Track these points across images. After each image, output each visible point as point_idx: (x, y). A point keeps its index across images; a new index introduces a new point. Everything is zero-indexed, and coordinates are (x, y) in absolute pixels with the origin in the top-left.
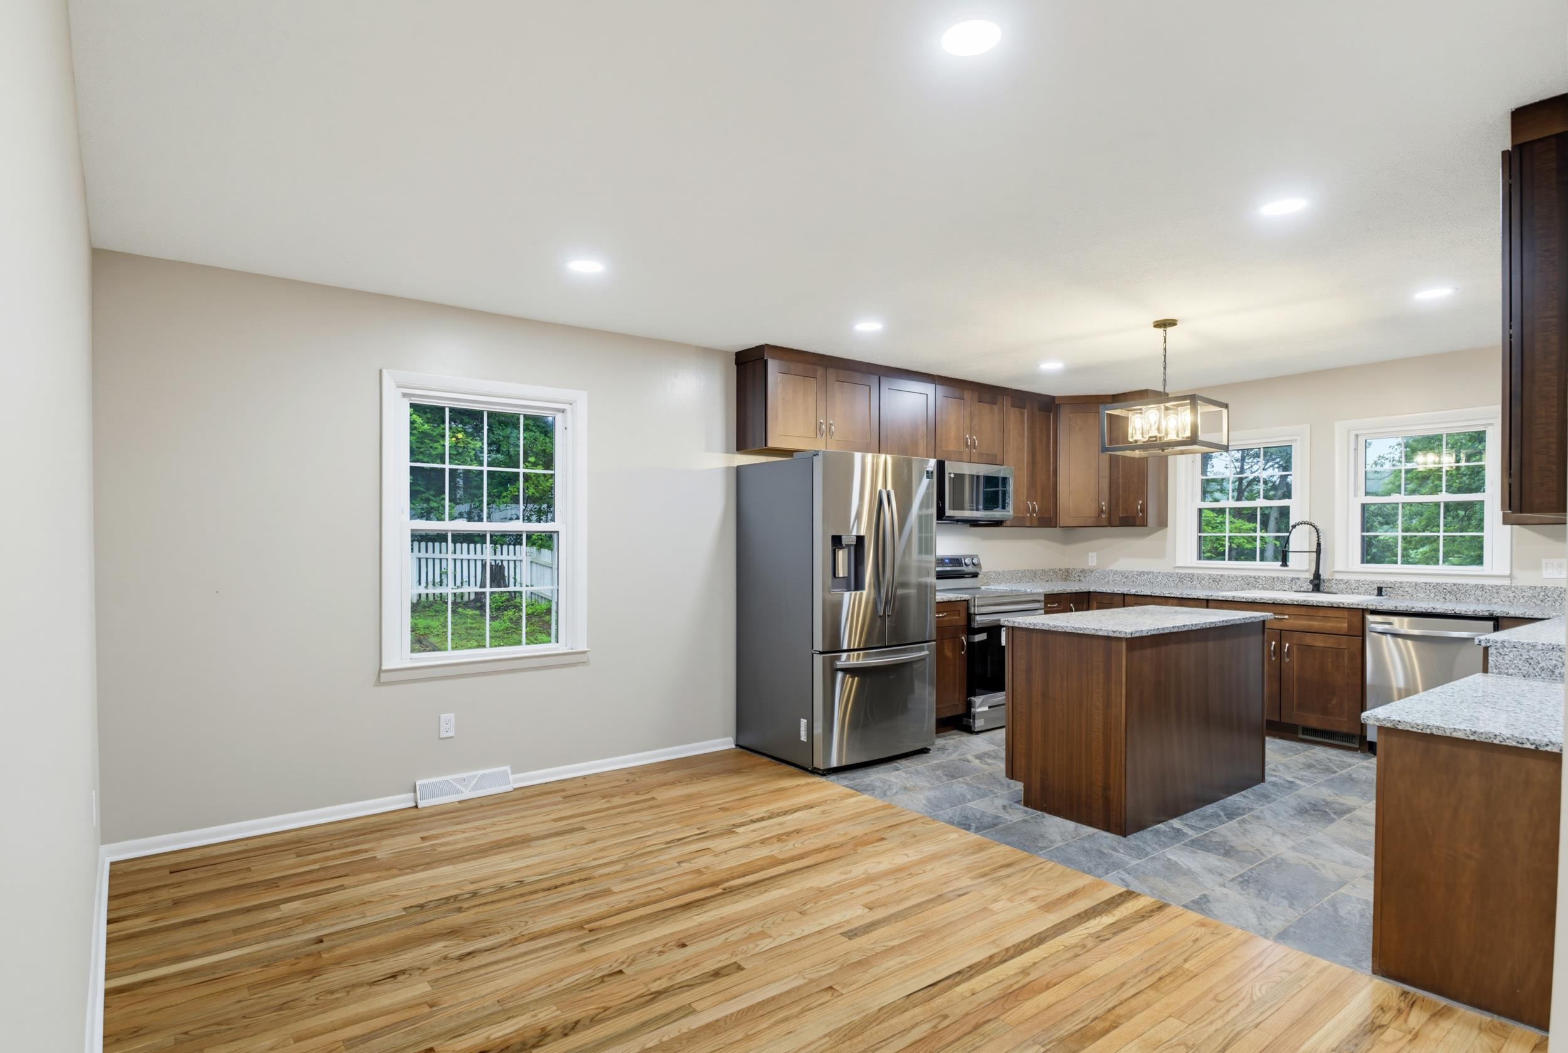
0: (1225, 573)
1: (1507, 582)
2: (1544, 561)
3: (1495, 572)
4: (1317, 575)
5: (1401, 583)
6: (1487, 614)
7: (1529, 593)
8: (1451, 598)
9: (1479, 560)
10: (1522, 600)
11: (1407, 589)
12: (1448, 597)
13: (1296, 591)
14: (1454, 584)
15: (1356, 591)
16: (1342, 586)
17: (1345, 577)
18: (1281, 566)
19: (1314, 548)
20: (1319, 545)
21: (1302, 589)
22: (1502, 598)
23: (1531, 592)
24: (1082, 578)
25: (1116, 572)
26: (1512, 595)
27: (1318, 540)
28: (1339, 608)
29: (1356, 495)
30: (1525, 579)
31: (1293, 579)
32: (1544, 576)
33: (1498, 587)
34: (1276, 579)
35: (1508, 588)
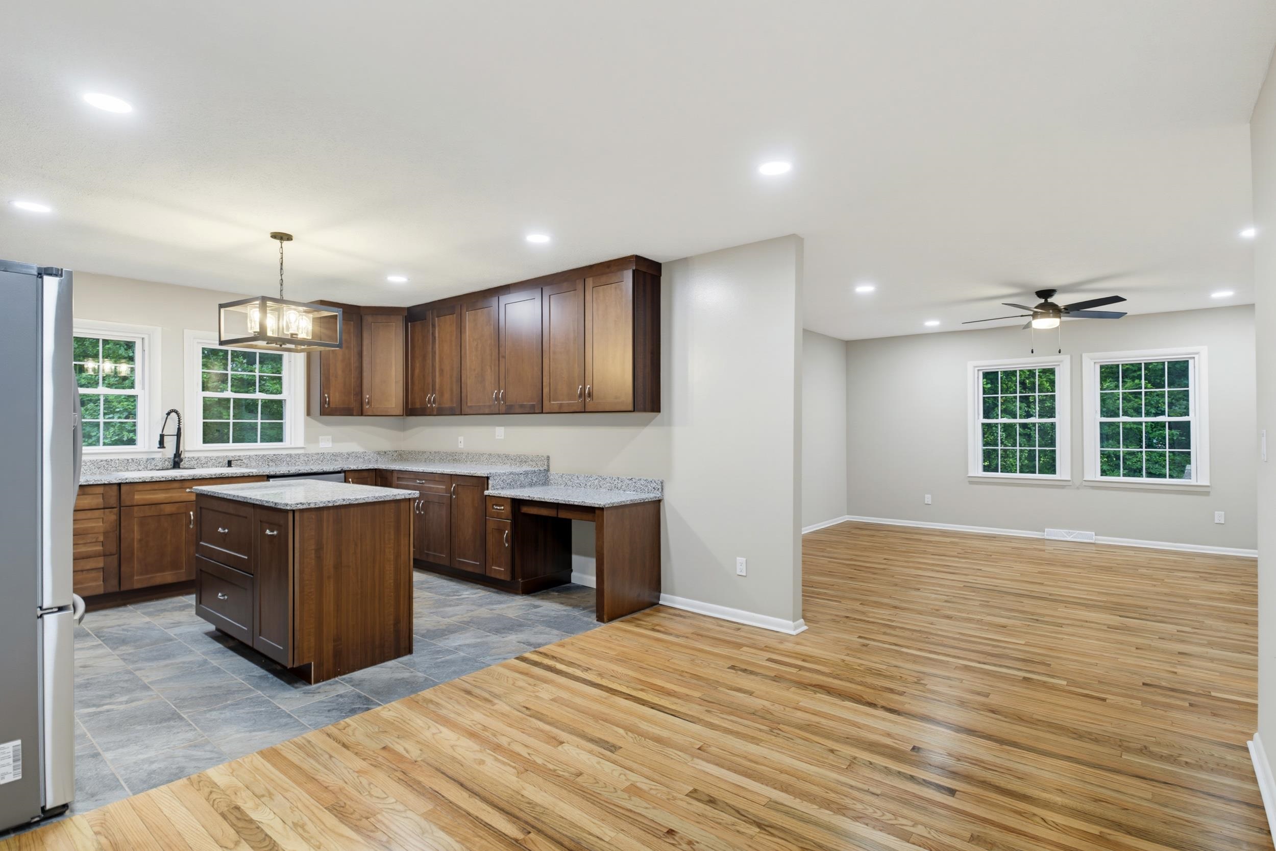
1: (302, 451)
2: (320, 437)
3: (293, 446)
4: (178, 455)
6: (339, 469)
9: (280, 439)
12: (271, 464)
13: (151, 470)
14: (274, 455)
17: (196, 455)
18: (159, 448)
19: (175, 433)
20: (179, 429)
21: (157, 468)
22: (301, 462)
26: (306, 459)
27: (179, 426)
30: (313, 449)
31: (148, 459)
32: (321, 446)
33: (299, 455)
34: (130, 461)
35: (305, 455)
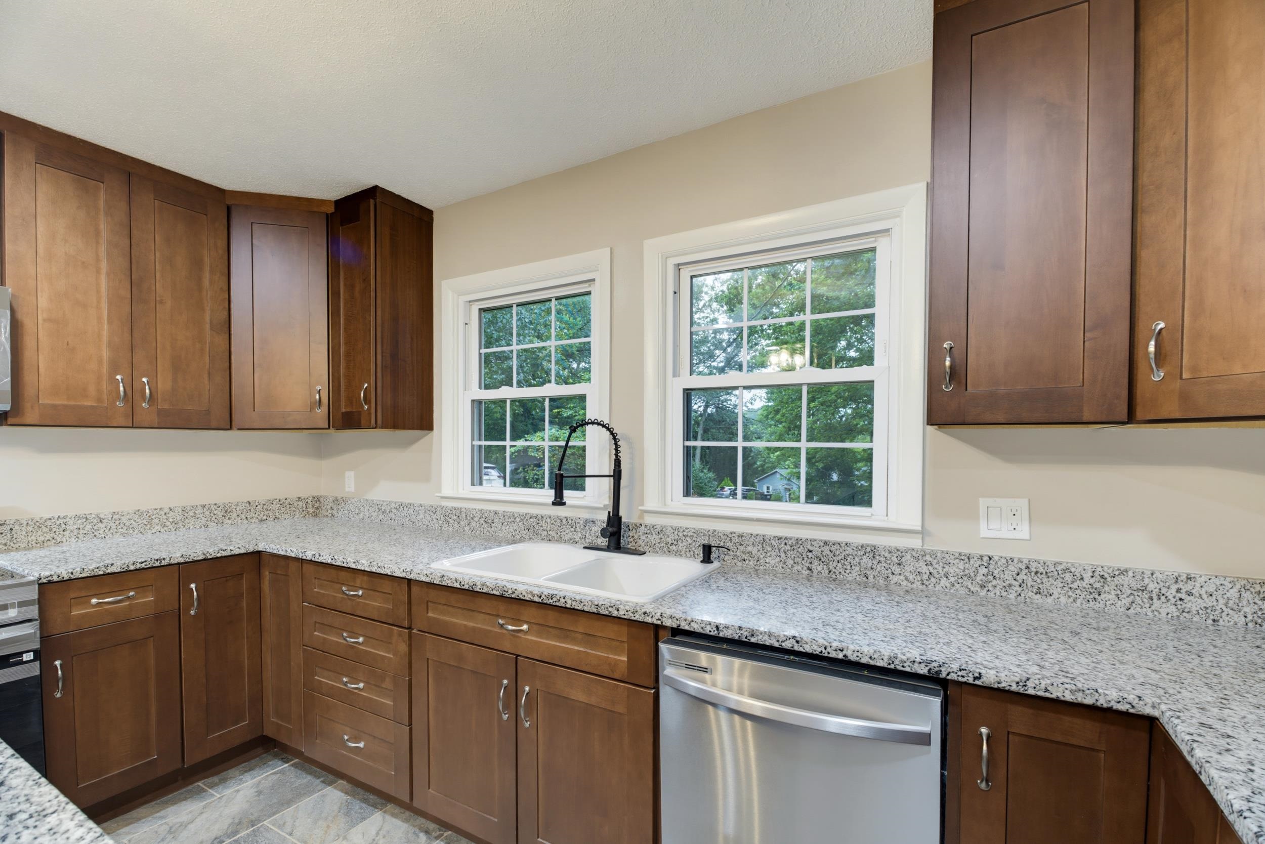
0: (500, 508)
1: (915, 543)
2: (983, 503)
3: (892, 522)
4: (615, 520)
5: (741, 536)
7: (956, 568)
8: (819, 568)
10: (944, 581)
11: (750, 549)
12: (817, 567)
14: (826, 543)
15: (674, 547)
16: (654, 538)
19: (611, 470)
20: (618, 462)
22: (908, 574)
23: (961, 566)
24: (335, 512)
25: (372, 504)
26: (925, 569)
27: (616, 455)
28: (609, 617)
29: (676, 374)
30: (949, 536)
31: (586, 521)
32: (984, 532)
33: (900, 553)
34: (564, 521)
35: (919, 555)
